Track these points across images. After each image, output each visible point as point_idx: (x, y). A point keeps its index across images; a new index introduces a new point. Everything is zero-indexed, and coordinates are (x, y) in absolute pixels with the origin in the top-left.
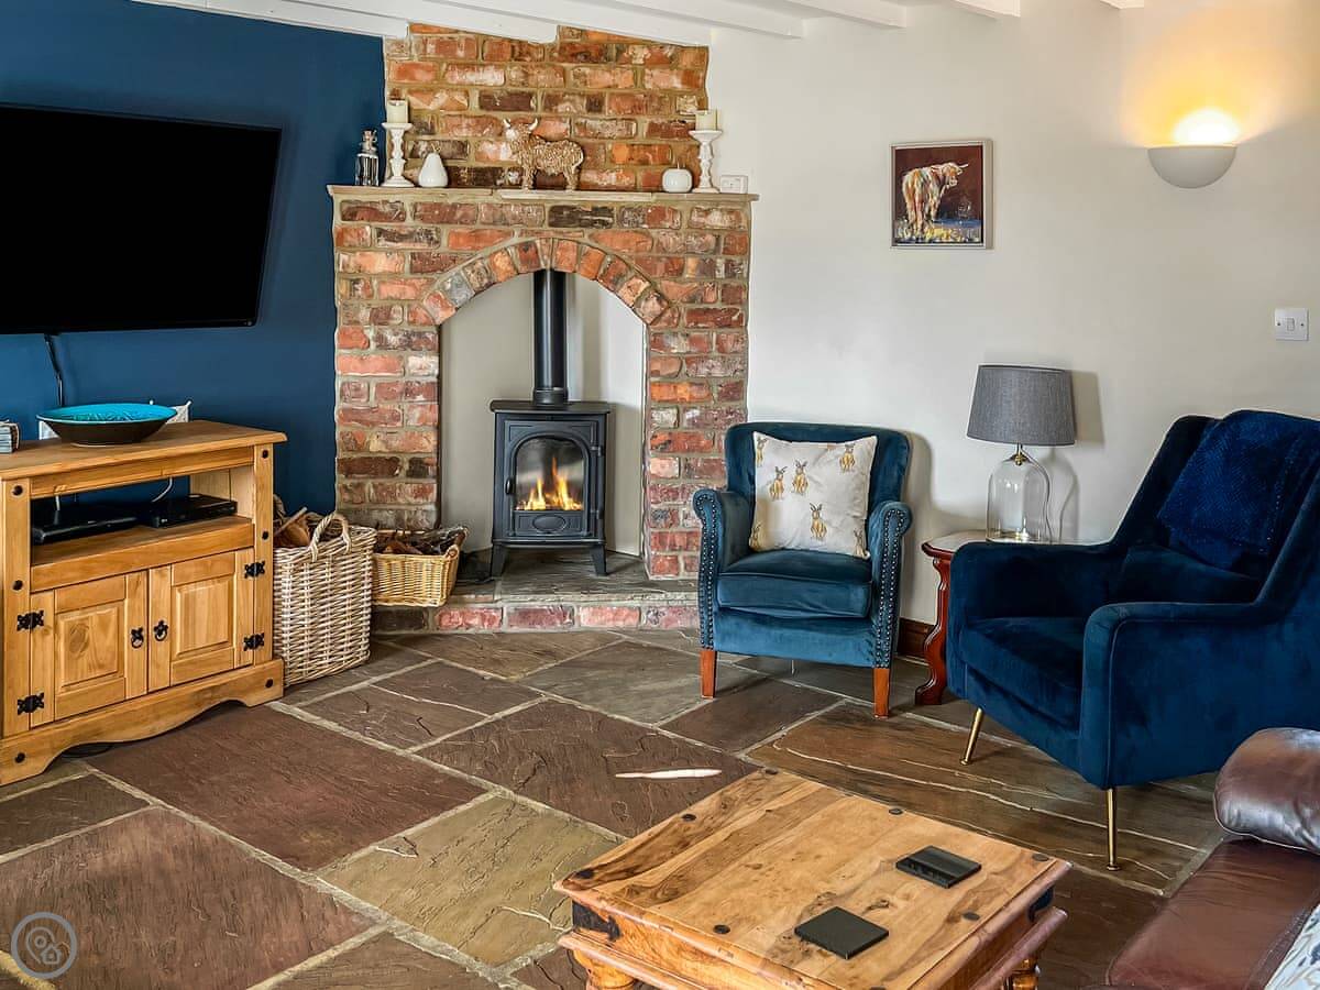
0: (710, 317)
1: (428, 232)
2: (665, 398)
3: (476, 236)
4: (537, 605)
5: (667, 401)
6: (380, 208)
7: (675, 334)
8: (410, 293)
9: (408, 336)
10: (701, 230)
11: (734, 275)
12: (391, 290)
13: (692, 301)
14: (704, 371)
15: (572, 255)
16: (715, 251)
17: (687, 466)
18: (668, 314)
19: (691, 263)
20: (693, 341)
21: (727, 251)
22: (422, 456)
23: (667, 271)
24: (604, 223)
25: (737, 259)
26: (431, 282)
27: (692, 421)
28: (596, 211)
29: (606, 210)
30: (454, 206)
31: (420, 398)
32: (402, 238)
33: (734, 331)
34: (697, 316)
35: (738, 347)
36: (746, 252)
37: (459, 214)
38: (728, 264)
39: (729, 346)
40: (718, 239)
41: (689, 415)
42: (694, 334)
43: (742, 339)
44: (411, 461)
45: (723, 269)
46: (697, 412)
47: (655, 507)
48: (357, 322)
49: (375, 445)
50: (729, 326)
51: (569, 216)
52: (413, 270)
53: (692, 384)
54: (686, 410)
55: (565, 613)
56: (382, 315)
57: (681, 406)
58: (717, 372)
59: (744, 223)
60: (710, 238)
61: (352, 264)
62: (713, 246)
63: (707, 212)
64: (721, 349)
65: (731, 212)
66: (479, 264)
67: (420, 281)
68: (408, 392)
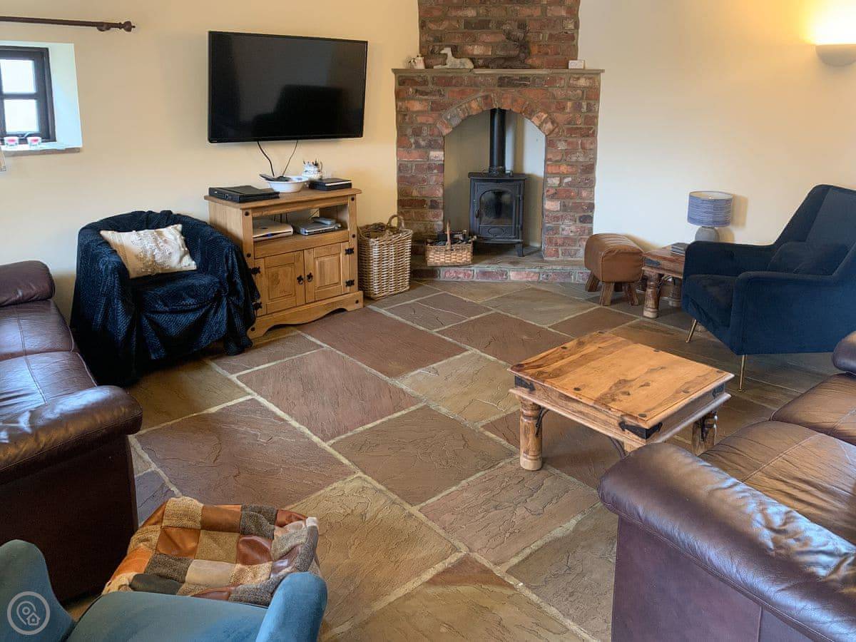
0: (578, 131)
1: (439, 91)
2: (554, 172)
3: (463, 93)
4: (490, 269)
5: (554, 174)
6: (416, 79)
7: (560, 140)
8: (431, 121)
9: (430, 141)
10: (575, 88)
11: (591, 110)
12: (420, 119)
13: (569, 124)
14: (574, 159)
15: (509, 101)
16: (582, 99)
17: (564, 206)
18: (557, 130)
19: (569, 104)
20: (569, 144)
21: (588, 98)
22: (436, 199)
23: (557, 108)
24: (525, 85)
25: (592, 102)
26: (440, 115)
27: (567, 183)
28: (521, 79)
29: (526, 78)
31: (435, 171)
32: (427, 94)
33: (591, 139)
34: (572, 131)
35: (592, 147)
36: (597, 98)
37: (454, 81)
38: (588, 105)
39: (588, 146)
40: (583, 92)
41: (566, 180)
42: (571, 140)
43: (595, 142)
44: (431, 201)
45: (585, 107)
46: (570, 179)
47: (548, 225)
48: (406, 135)
49: (415, 193)
50: (588, 136)
51: (508, 82)
52: (432, 109)
53: (568, 165)
54: (564, 178)
55: (504, 273)
56: (417, 131)
57: (562, 176)
58: (581, 159)
59: (597, 84)
60: (579, 92)
61: (403, 107)
62: (580, 96)
63: (578, 79)
64: (583, 148)
65: (590, 79)
66: (464, 106)
67: (435, 115)
68: (430, 168)
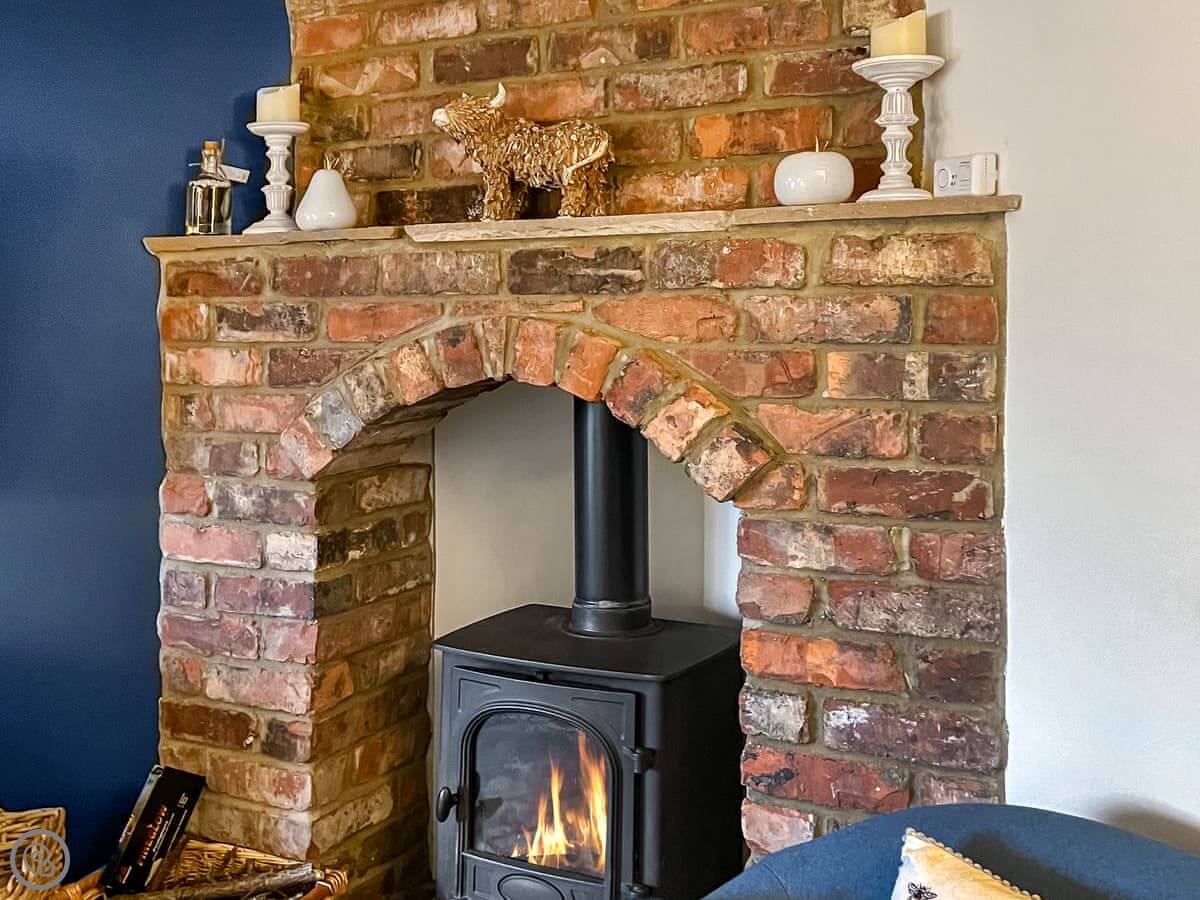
0: (889, 490)
1: (295, 311)
2: (774, 669)
3: (373, 316)
5: (781, 678)
6: (223, 272)
7: (796, 526)
8: (269, 422)
10: (861, 287)
11: (957, 391)
12: (239, 415)
13: (839, 450)
14: (876, 618)
16: (902, 337)
18: (776, 479)
19: (836, 364)
20: (842, 545)
21: (932, 335)
22: (287, 719)
23: (771, 382)
24: (623, 283)
25: (964, 355)
26: (301, 402)
27: (845, 733)
28: (604, 257)
29: (628, 255)
30: (337, 263)
31: (286, 611)
32: (254, 323)
33: (963, 533)
34: (854, 486)
35: (974, 568)
36: (989, 331)
37: (345, 276)
38: (936, 365)
40: (906, 307)
41: (840, 718)
42: (853, 528)
43: (988, 545)
44: (271, 725)
46: (860, 715)
48: (192, 470)
49: (215, 688)
50: (946, 514)
51: (548, 272)
52: (274, 380)
53: (844, 646)
54: (832, 705)
56: (227, 458)
57: (816, 695)
58: (914, 625)
59: (981, 265)
60: (884, 305)
61: (183, 370)
62: (893, 324)
63: (876, 245)
64: (926, 570)
65: (941, 242)
66: (370, 369)
67: (285, 400)
68: (267, 598)
